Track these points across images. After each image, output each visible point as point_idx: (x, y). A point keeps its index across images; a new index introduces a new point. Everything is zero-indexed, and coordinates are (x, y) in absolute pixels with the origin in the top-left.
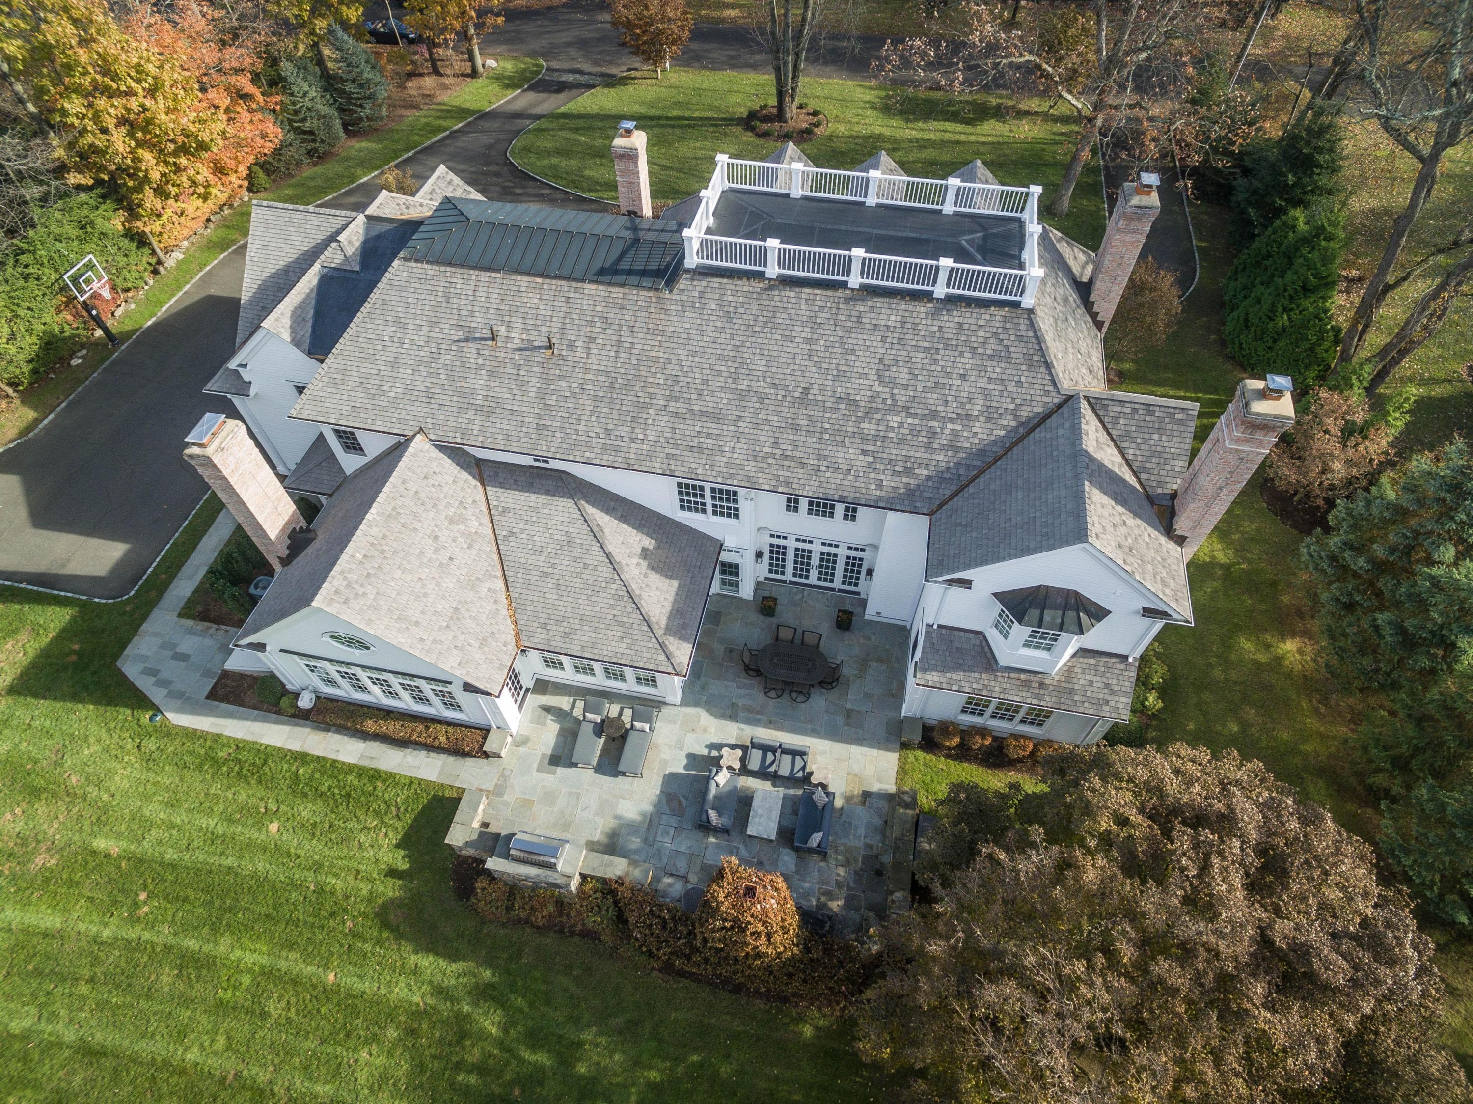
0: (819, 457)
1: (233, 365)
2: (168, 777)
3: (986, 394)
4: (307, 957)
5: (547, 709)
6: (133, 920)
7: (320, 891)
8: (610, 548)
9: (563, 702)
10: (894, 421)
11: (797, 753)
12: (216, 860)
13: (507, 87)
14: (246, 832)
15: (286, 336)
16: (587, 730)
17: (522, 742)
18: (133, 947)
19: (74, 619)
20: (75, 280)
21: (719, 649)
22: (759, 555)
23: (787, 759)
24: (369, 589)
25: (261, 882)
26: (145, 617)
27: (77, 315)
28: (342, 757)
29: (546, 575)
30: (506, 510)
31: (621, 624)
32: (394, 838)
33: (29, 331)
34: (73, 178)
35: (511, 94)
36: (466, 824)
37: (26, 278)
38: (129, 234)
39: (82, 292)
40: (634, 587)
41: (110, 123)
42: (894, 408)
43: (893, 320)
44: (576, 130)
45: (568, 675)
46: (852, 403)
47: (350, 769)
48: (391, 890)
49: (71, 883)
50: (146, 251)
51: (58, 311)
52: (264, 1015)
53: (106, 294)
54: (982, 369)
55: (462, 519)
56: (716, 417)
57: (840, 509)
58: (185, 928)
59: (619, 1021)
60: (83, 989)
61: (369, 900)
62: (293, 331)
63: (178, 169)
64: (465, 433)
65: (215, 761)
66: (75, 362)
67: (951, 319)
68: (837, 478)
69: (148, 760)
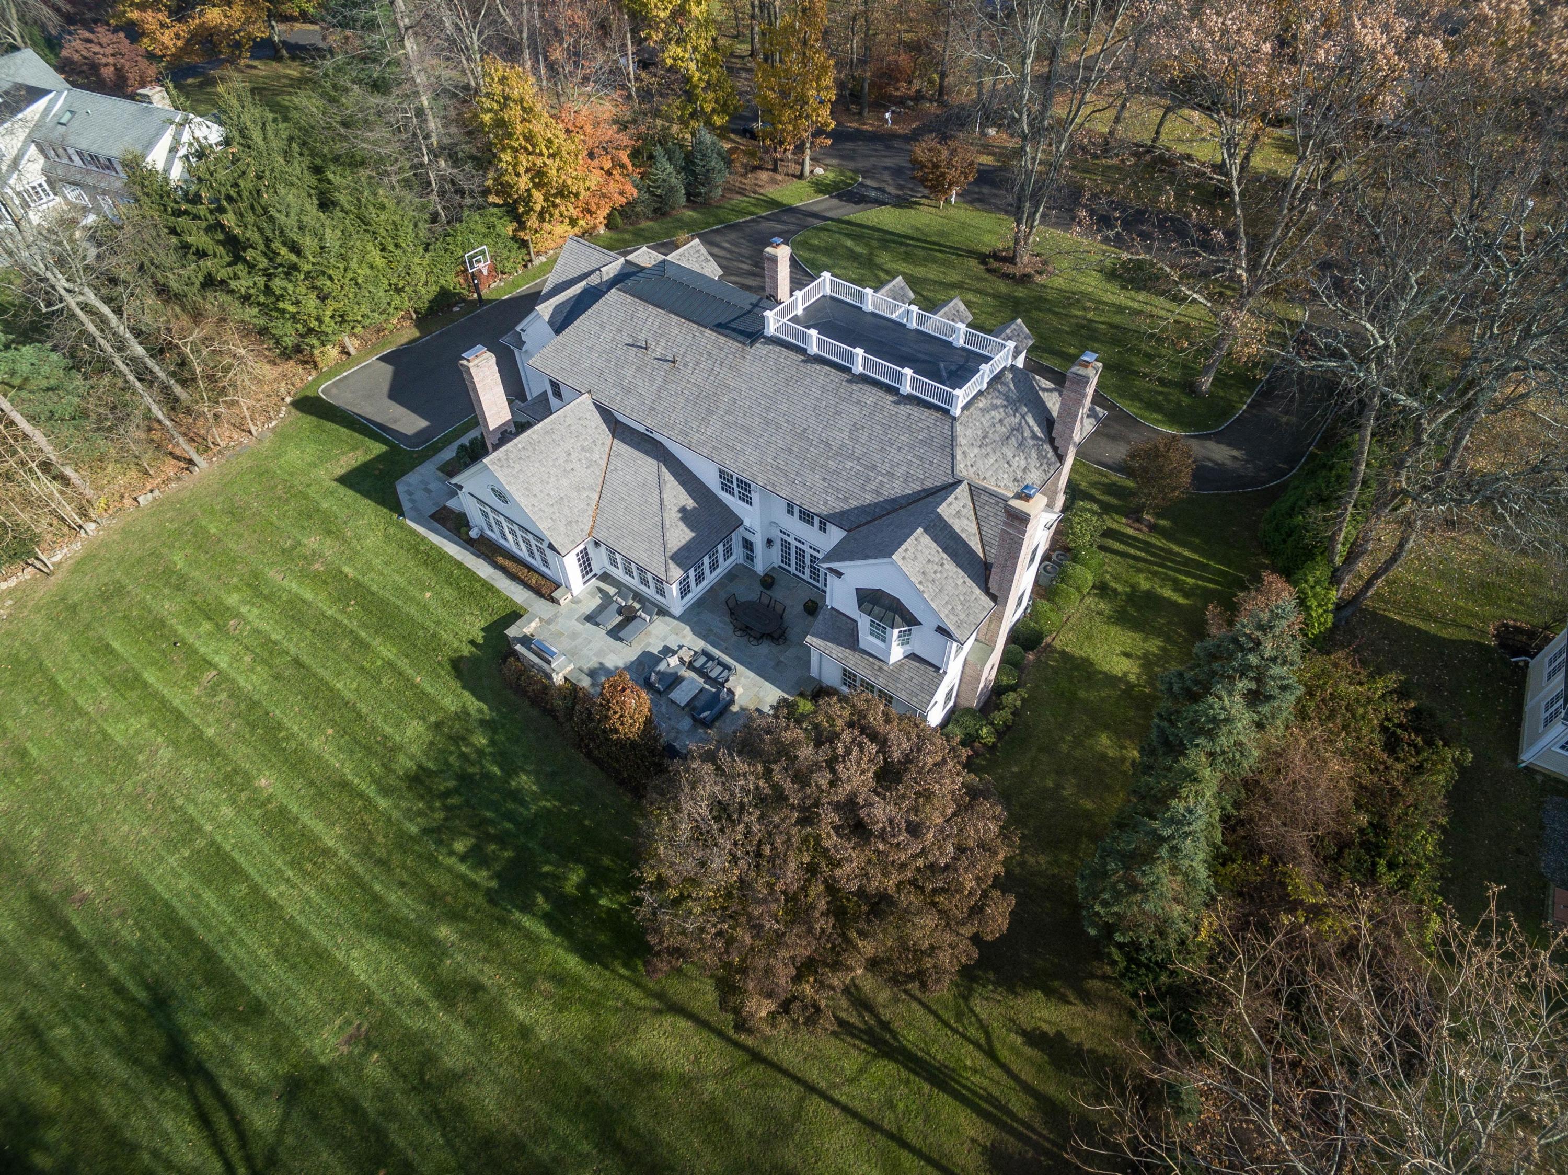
0: (797, 474)
1: (518, 329)
2: (391, 549)
3: (910, 463)
4: (412, 665)
5: (600, 590)
6: (343, 611)
7: (434, 635)
8: (665, 496)
9: (612, 591)
10: (849, 464)
11: (726, 667)
12: (393, 599)
13: (819, 191)
14: (414, 591)
15: (547, 318)
16: (615, 607)
17: (575, 601)
18: (337, 623)
19: (385, 453)
20: (471, 258)
21: (723, 596)
22: (769, 542)
23: (720, 669)
24: (517, 467)
25: (410, 618)
26: (420, 463)
27: (466, 280)
28: (479, 573)
29: (622, 499)
30: (619, 455)
31: (650, 542)
32: (483, 624)
33: (436, 282)
34: (492, 199)
35: (821, 197)
36: (521, 628)
37: (446, 250)
38: (514, 238)
39: (472, 266)
40: (667, 523)
41: (521, 170)
42: (850, 457)
43: (870, 401)
44: (848, 235)
45: (619, 573)
46: (828, 445)
47: (479, 579)
48: (466, 650)
49: (325, 582)
50: (524, 251)
51: (457, 275)
52: (379, 682)
53: (485, 272)
54: (912, 447)
55: (590, 450)
56: (748, 431)
57: (816, 520)
58: (364, 626)
59: (549, 769)
60: (308, 633)
61: (455, 651)
62: (552, 316)
63: (555, 206)
64: (612, 400)
65: (417, 551)
66: (456, 309)
67: (905, 410)
68: (803, 491)
69: (387, 537)
